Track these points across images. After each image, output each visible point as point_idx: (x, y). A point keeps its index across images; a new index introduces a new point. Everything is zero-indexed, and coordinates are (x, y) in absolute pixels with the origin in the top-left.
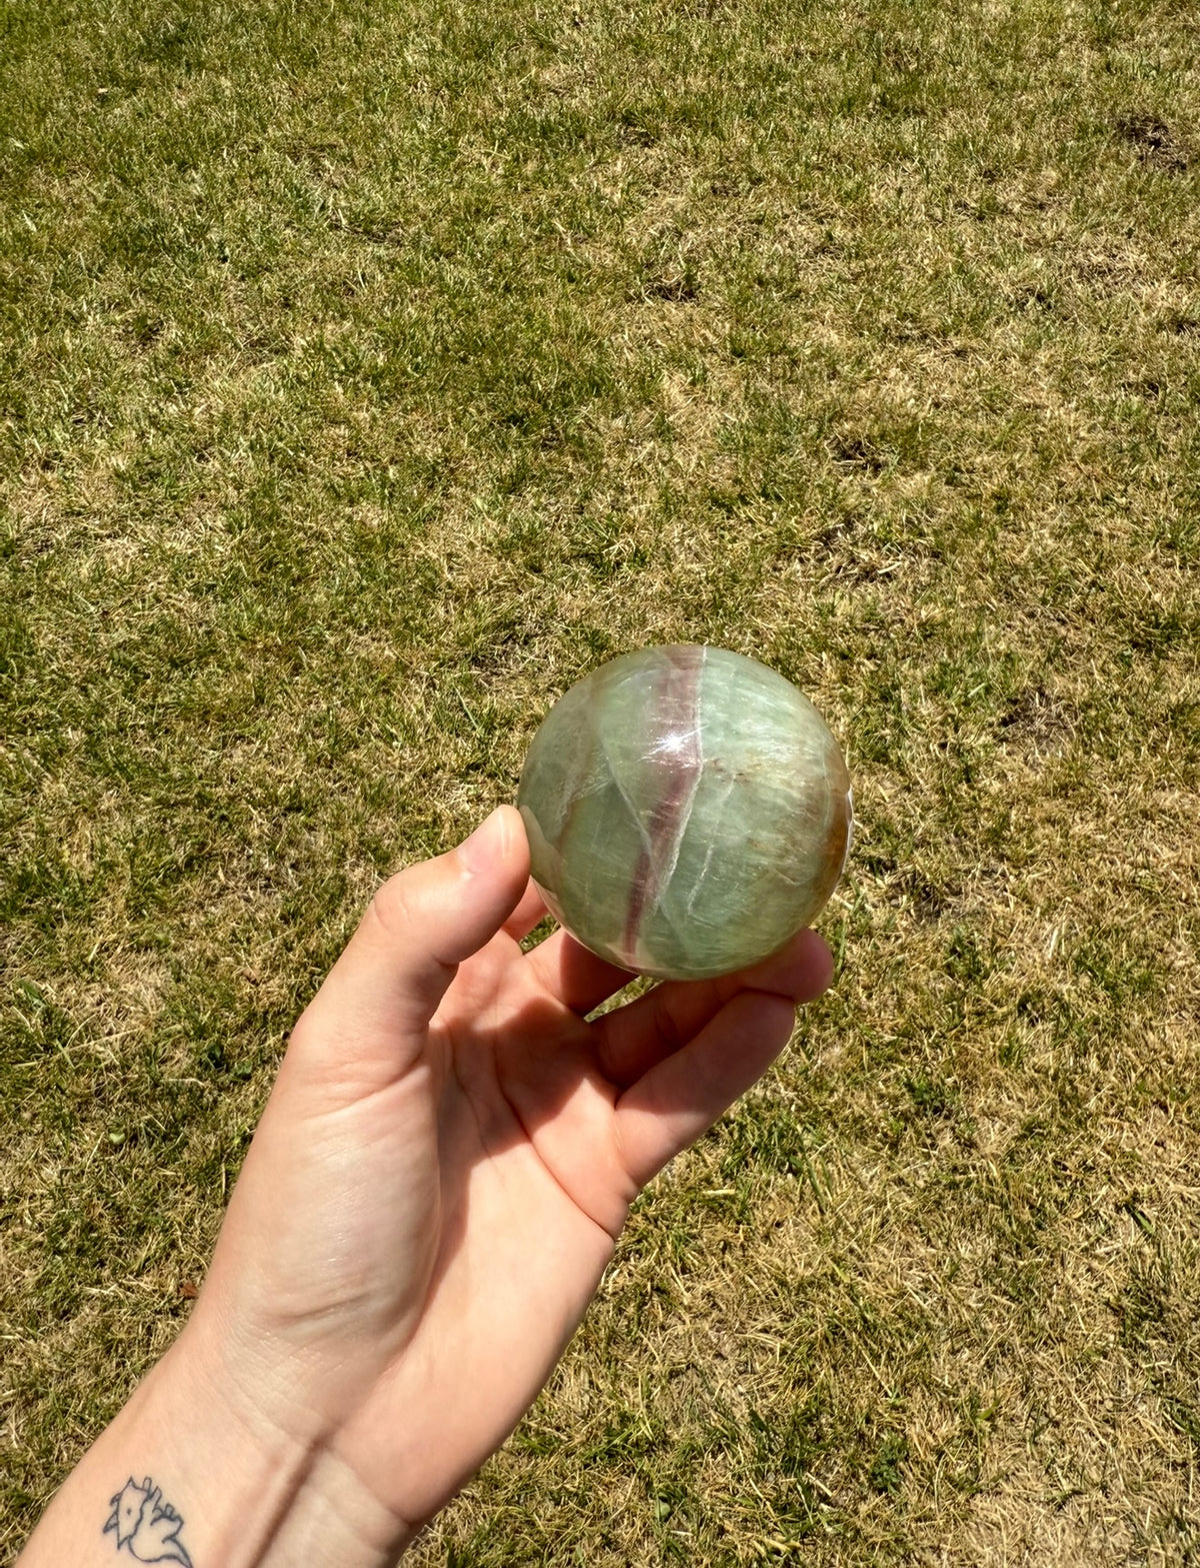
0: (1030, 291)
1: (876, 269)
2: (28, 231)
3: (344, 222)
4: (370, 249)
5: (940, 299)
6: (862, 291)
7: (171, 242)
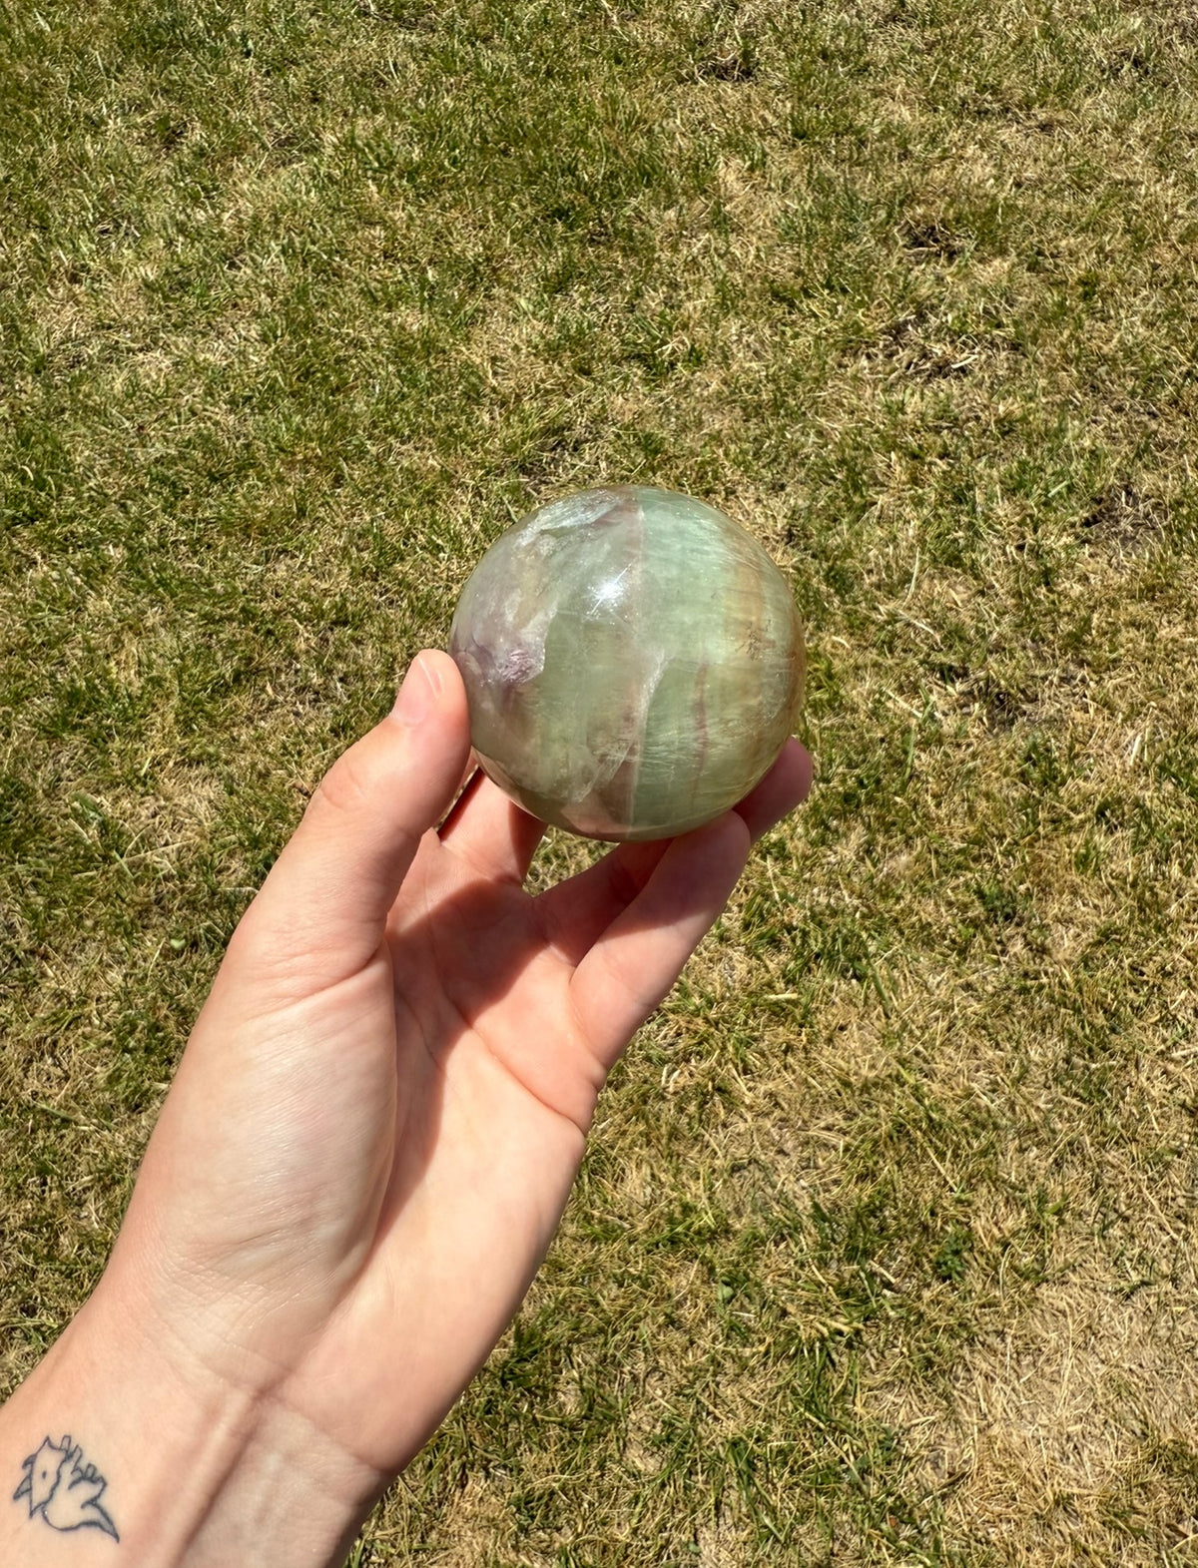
0: (1125, 55)
1: (953, 37)
2: (42, 32)
3: (373, 8)
4: (401, 36)
5: (1024, 67)
6: (937, 62)
7: (190, 37)
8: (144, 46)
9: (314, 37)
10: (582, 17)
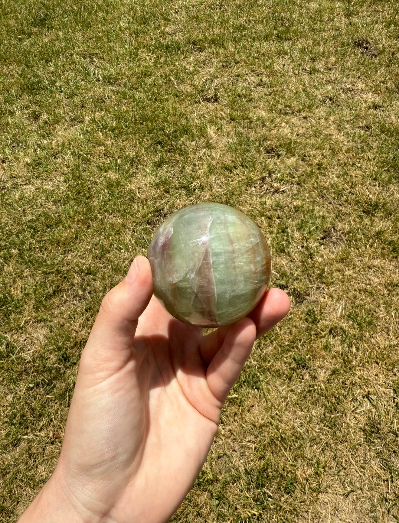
0: (327, 97)
1: (277, 91)
3: (101, 79)
4: (110, 87)
5: (298, 100)
6: (272, 98)
7: (43, 86)
8: (29, 89)
9: (83, 87)
10: (166, 83)
